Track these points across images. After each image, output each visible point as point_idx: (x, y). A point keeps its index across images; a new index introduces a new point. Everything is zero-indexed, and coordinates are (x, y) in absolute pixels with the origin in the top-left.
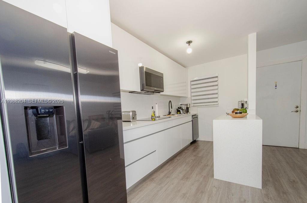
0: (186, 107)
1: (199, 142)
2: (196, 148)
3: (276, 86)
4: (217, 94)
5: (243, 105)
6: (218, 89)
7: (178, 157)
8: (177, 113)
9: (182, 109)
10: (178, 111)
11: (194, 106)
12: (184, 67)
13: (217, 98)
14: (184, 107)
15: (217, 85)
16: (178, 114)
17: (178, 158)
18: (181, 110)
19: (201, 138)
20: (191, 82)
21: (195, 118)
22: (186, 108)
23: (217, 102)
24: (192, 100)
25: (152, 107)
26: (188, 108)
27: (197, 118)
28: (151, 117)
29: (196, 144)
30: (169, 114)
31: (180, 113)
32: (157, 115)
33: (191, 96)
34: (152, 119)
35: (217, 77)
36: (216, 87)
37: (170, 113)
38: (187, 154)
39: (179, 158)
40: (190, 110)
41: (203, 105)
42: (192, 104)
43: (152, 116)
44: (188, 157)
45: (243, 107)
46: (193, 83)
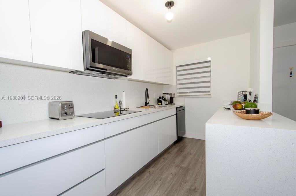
0: (169, 96)
1: (186, 140)
2: (181, 151)
3: (291, 74)
4: (209, 82)
5: (245, 96)
6: (211, 76)
7: (152, 167)
8: (158, 103)
9: (165, 100)
10: (159, 101)
11: (180, 96)
12: (170, 49)
13: (209, 87)
14: (167, 97)
15: (210, 72)
16: (158, 105)
17: (151, 169)
18: (163, 101)
19: (189, 134)
20: (177, 68)
21: (181, 111)
22: (169, 98)
23: (209, 92)
24: (177, 89)
25: (116, 96)
26: (173, 98)
27: (183, 110)
28: (113, 109)
29: (181, 144)
30: (145, 106)
31: (162, 104)
32: (124, 107)
33: (177, 84)
34: (115, 112)
35: (210, 61)
36: (208, 74)
37: (147, 104)
38: (167, 161)
39: (153, 169)
40: (175, 101)
41: (192, 96)
42: (177, 93)
43: (115, 108)
44: (166, 168)
45: (246, 100)
46: (179, 69)
